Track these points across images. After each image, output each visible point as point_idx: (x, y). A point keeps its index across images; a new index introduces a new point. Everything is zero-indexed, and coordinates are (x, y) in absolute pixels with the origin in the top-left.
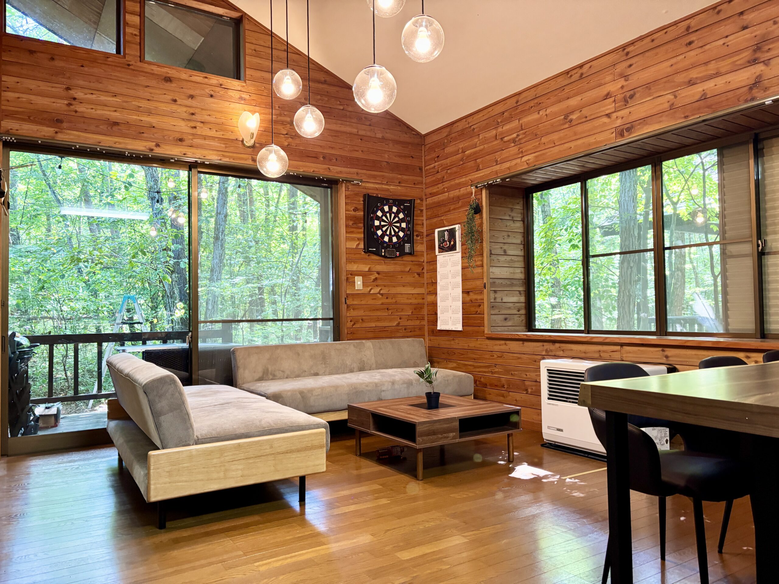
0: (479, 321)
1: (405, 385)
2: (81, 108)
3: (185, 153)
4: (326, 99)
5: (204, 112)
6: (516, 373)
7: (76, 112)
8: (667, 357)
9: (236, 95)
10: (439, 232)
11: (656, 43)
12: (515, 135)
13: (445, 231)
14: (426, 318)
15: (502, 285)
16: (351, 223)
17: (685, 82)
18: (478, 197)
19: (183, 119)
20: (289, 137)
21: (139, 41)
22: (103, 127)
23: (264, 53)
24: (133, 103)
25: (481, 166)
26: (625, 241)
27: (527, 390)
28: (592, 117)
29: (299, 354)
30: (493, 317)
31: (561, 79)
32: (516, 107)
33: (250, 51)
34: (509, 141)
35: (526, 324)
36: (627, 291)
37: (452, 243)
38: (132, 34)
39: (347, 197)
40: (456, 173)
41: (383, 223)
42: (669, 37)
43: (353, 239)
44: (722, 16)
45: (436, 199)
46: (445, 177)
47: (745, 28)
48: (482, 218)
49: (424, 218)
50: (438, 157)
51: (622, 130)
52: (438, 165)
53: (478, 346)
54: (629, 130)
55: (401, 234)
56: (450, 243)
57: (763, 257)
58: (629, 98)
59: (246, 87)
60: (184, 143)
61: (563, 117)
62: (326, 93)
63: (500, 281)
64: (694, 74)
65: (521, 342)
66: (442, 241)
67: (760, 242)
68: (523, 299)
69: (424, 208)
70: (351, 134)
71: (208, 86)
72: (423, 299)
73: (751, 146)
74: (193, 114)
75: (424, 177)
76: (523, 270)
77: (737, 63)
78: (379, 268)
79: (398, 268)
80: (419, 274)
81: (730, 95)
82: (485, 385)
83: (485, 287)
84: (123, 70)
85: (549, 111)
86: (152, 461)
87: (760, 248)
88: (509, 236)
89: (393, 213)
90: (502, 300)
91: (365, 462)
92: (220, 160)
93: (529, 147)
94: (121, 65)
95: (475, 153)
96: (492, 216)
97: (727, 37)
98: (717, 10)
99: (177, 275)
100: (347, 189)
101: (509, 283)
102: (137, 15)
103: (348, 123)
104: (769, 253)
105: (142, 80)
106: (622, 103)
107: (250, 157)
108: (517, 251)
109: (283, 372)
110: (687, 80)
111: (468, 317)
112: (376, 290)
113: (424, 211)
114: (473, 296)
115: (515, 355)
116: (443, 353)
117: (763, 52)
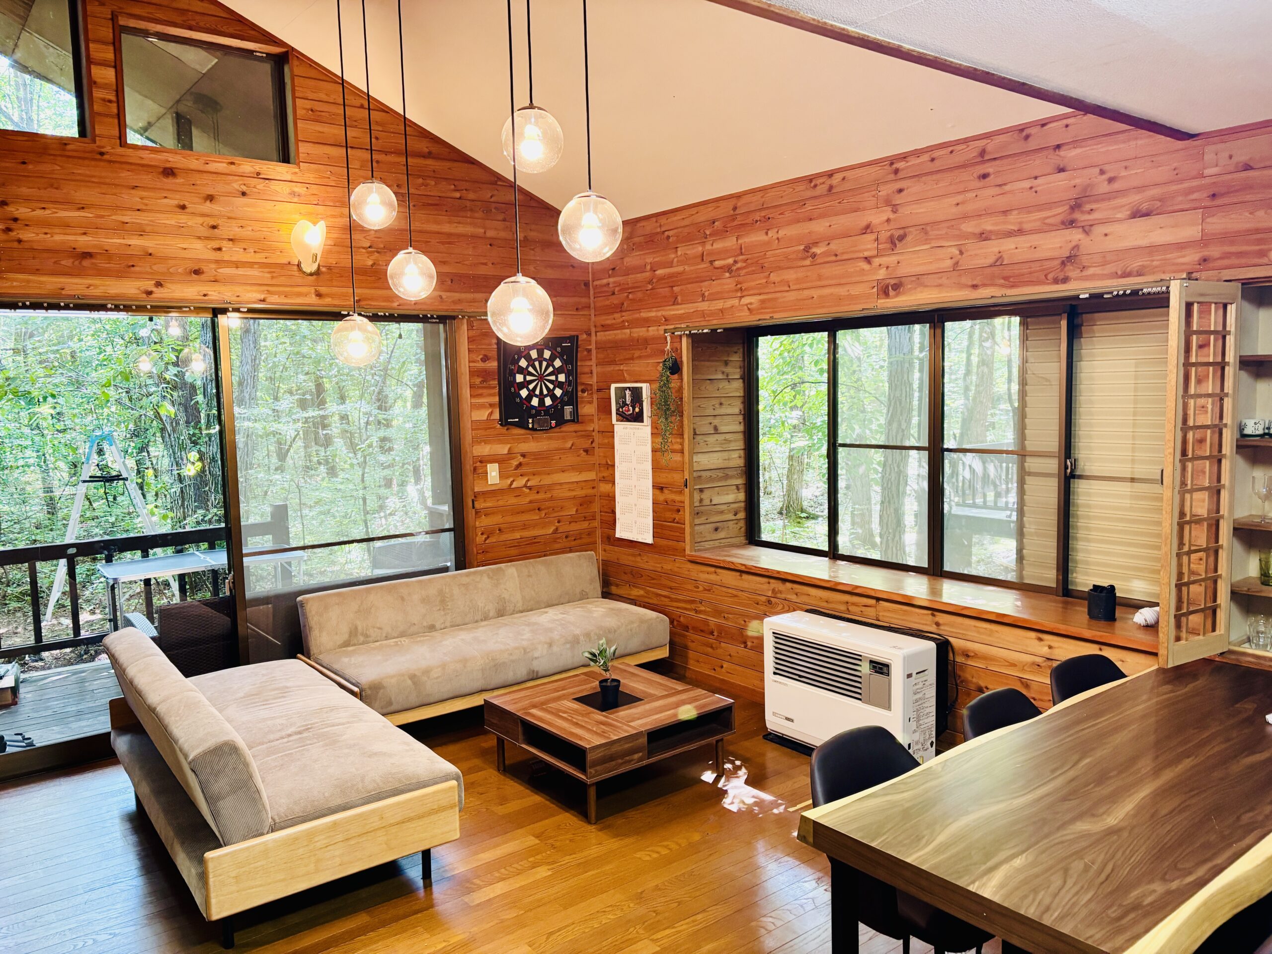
0: (678, 534)
1: (568, 646)
2: (27, 235)
3: (205, 293)
4: (433, 183)
5: (234, 223)
6: (730, 616)
7: (20, 241)
8: (938, 624)
9: (283, 189)
10: (616, 388)
11: (937, 165)
12: (731, 261)
13: (626, 388)
14: (598, 517)
15: (711, 479)
16: (478, 381)
17: (974, 234)
18: (677, 345)
19: (199, 238)
20: (374, 252)
21: (115, 111)
22: (67, 262)
23: (327, 114)
24: (113, 217)
25: (679, 298)
26: (896, 390)
27: (745, 643)
28: (845, 257)
29: (403, 599)
30: (697, 528)
31: (802, 188)
32: (733, 218)
33: (304, 111)
34: (721, 268)
35: (746, 533)
36: (895, 465)
37: (637, 410)
38: (104, 100)
39: (471, 340)
40: (640, 300)
41: (529, 378)
42: (957, 159)
43: (481, 406)
44: (1032, 144)
45: (611, 335)
46: (625, 304)
47: (1061, 170)
48: (682, 379)
49: (593, 363)
50: (613, 269)
51: (887, 287)
52: (614, 282)
53: (676, 569)
54: (897, 287)
55: (558, 392)
56: (634, 410)
57: (1072, 480)
58: (897, 239)
59: (300, 174)
60: (202, 277)
61: (802, 247)
62: (432, 174)
63: (708, 474)
64: (988, 225)
65: (738, 574)
66: (622, 404)
67: (1069, 463)
68: (742, 496)
69: (593, 347)
70: (473, 237)
71: (237, 178)
72: (593, 488)
73: (1064, 323)
74: (214, 227)
75: (592, 298)
76: (742, 453)
77: (1047, 221)
78: (524, 447)
79: (554, 444)
80: (586, 451)
81: (1036, 267)
82: (686, 628)
83: (686, 486)
84: (93, 163)
85: (781, 233)
86: (211, 866)
87: (1069, 471)
88: (721, 404)
89: (545, 360)
90: (711, 501)
91: (513, 787)
92: (263, 301)
93: (753, 284)
94: (87, 155)
95: (671, 276)
96: (697, 377)
97: (1036, 178)
98: (1024, 134)
99: (181, 393)
100: (470, 327)
101: (721, 475)
102: (109, 66)
103: (469, 220)
104: (1080, 477)
105: (125, 175)
106: (888, 246)
107: (312, 290)
108: (734, 426)
109: (380, 628)
110: (977, 231)
111: (662, 525)
112: (520, 482)
113: (594, 352)
114: (668, 495)
115: (730, 591)
116: (625, 573)
117: (1083, 212)
